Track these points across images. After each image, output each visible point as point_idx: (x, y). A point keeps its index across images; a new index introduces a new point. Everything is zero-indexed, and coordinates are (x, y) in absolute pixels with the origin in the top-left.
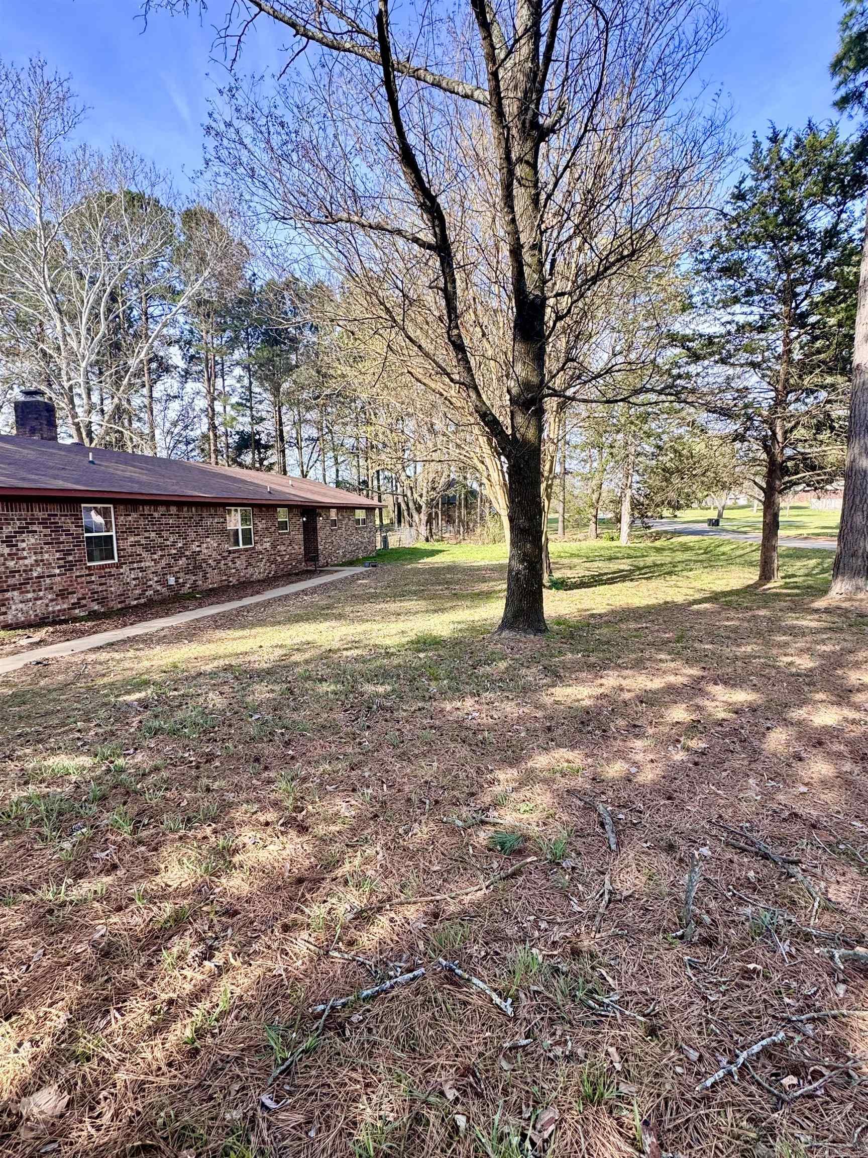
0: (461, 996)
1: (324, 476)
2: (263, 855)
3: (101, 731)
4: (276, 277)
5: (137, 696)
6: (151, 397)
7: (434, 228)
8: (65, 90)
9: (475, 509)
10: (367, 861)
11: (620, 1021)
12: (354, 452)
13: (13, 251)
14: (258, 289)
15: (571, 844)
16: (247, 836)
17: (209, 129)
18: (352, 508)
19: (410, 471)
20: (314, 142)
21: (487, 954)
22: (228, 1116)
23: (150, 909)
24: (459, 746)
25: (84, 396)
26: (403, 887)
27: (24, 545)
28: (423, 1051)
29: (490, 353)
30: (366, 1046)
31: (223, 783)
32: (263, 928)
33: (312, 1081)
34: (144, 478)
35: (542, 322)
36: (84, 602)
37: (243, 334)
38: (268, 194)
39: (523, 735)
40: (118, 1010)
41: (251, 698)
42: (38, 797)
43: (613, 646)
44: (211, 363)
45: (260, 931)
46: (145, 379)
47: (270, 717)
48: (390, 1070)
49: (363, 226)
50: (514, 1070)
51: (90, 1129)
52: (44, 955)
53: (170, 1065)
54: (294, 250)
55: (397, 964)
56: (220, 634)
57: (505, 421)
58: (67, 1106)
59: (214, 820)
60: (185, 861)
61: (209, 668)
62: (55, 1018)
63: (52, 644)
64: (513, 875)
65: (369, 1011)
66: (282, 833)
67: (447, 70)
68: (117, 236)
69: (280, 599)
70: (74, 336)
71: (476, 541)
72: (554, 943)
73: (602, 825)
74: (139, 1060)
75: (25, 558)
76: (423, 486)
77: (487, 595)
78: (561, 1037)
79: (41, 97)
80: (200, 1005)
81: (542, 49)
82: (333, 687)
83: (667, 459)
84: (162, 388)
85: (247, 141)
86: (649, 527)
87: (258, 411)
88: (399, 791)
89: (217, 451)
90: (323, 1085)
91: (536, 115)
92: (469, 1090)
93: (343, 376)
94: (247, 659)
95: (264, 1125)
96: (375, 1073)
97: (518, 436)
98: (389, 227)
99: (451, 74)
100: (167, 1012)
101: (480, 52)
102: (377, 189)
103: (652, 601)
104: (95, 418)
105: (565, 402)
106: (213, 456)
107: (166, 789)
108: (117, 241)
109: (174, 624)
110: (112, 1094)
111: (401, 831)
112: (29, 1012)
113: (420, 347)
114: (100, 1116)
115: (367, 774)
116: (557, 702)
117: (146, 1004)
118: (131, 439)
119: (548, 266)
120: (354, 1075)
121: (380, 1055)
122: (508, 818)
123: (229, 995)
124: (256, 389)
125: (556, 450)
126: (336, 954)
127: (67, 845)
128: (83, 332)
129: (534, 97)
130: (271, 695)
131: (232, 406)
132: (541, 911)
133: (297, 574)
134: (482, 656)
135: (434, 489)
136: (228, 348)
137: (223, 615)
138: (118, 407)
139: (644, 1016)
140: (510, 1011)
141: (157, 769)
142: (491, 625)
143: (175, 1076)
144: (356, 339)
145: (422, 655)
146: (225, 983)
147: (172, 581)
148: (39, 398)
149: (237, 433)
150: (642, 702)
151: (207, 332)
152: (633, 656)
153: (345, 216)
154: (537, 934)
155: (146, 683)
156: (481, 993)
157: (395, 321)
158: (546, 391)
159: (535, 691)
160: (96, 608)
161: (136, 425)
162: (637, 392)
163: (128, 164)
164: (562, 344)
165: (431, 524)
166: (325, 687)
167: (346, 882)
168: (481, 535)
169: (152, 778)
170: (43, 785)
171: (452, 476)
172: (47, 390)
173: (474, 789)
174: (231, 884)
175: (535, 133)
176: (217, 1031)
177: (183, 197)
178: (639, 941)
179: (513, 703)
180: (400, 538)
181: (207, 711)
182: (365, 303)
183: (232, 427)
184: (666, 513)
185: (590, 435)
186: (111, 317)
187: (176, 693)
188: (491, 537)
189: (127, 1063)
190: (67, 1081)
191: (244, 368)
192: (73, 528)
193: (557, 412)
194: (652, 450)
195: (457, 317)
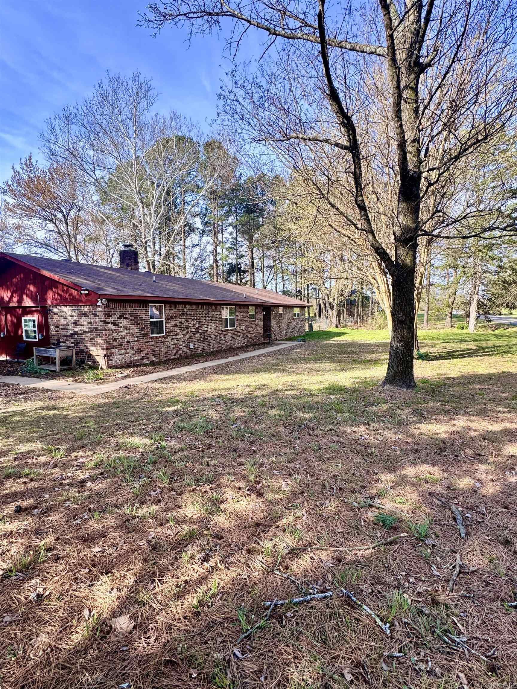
0: (355, 615)
1: (276, 288)
2: (237, 506)
3: (154, 426)
4: (253, 175)
5: (173, 408)
6: (184, 245)
7: (349, 136)
8: (149, 86)
9: (368, 307)
10: (297, 519)
11: (467, 656)
12: (294, 273)
13: (121, 173)
14: (243, 182)
15: (431, 529)
16: (228, 494)
17: (220, 96)
18: (292, 307)
19: (327, 285)
20: (278, 94)
21: (373, 591)
22: (215, 656)
23: (177, 527)
24: (355, 455)
25: (152, 246)
26: (319, 539)
27: (121, 325)
28: (330, 645)
29: (381, 210)
30: (295, 633)
31: (216, 462)
32: (237, 549)
33: (262, 647)
34: (180, 290)
35: (418, 189)
36: (148, 356)
37: (234, 208)
38: (250, 128)
39: (398, 452)
40: (160, 580)
41: (232, 414)
42: (124, 458)
43: (463, 399)
44: (216, 225)
45: (235, 550)
46: (182, 236)
47: (242, 426)
48: (309, 652)
49: (305, 140)
50: (390, 671)
51: (144, 644)
52: (125, 543)
53: (185, 618)
54: (264, 158)
55: (315, 586)
56: (216, 377)
57: (392, 252)
58: (133, 628)
59: (211, 482)
60: (195, 503)
61: (210, 395)
62: (128, 578)
63: (132, 377)
64: (391, 543)
65: (297, 612)
66: (248, 495)
67: (360, 39)
68: (171, 160)
69: (249, 358)
70: (148, 215)
71: (368, 329)
72: (419, 593)
73: (455, 519)
74: (169, 612)
75: (122, 332)
76: (335, 293)
77: (375, 362)
78: (424, 657)
79: (138, 92)
80: (201, 587)
81: (423, 15)
82: (278, 412)
83: (506, 275)
84: (191, 240)
85: (240, 100)
86: (491, 321)
87: (240, 252)
88: (317, 479)
89: (217, 274)
90: (269, 651)
91: (418, 57)
92: (360, 677)
93: (289, 229)
94: (231, 392)
95: (235, 667)
96: (300, 651)
97: (399, 261)
98: (321, 139)
99: (361, 41)
100: (184, 587)
101: (381, 24)
102: (314, 117)
103: (493, 371)
104: (157, 258)
105: (432, 238)
106: (215, 277)
107: (186, 461)
108: (171, 163)
109: (192, 370)
110: (155, 627)
111: (318, 504)
112: (117, 572)
113: (337, 209)
114: (149, 638)
115: (298, 466)
116: (421, 434)
117: (174, 580)
118: (174, 268)
119: (423, 153)
120: (287, 649)
121: (303, 641)
122: (388, 505)
123: (217, 585)
124: (240, 239)
125: (425, 269)
126: (278, 573)
127: (137, 486)
128: (153, 212)
129: (417, 45)
130: (243, 414)
131: (226, 249)
132: (410, 570)
133: (259, 345)
134: (371, 400)
135: (342, 295)
136: (225, 217)
137: (218, 366)
138: (168, 252)
139: (486, 657)
140: (388, 632)
141: (182, 450)
142: (377, 381)
143: (187, 625)
144: (297, 207)
145: (332, 397)
146: (215, 576)
147: (192, 346)
148: (131, 248)
149: (229, 264)
150: (484, 439)
151: (215, 208)
152: (479, 407)
153: (294, 135)
154: (407, 585)
155: (177, 402)
156: (368, 616)
157: (322, 194)
158: (419, 233)
159: (407, 425)
160: (154, 359)
161: (176, 261)
162: (484, 230)
163: (178, 121)
164: (431, 201)
165: (339, 317)
166: (273, 412)
167: (284, 531)
168: (371, 324)
169: (179, 455)
170: (126, 452)
171: (354, 288)
172: (135, 244)
173: (365, 484)
174: (219, 520)
175: (417, 69)
176: (210, 604)
177: (205, 135)
178: (482, 603)
179: (392, 432)
180: (320, 325)
181: (208, 420)
182: (304, 185)
183: (226, 261)
184: (504, 311)
185: (449, 260)
186: (167, 204)
187: (192, 408)
188: (378, 325)
189: (163, 611)
190: (134, 614)
191: (233, 228)
192: (144, 316)
193: (426, 245)
194: (495, 268)
195: (362, 189)
